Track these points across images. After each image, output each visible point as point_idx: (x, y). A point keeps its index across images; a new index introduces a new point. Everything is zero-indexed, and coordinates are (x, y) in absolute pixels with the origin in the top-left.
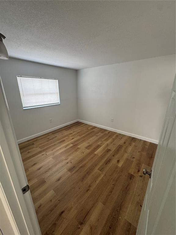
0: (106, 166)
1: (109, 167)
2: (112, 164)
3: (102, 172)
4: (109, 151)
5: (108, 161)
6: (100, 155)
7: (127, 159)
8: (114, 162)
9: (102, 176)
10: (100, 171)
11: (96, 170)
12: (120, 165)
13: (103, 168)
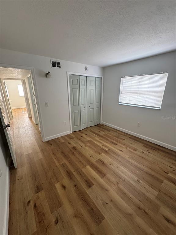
0: (65, 171)
1: (62, 173)
2: (64, 177)
3: (61, 165)
4: (89, 184)
5: (70, 175)
6: (83, 170)
7: (60, 204)
8: (66, 181)
9: (57, 164)
10: (63, 164)
11: (65, 161)
12: (58, 186)
13: (64, 167)
